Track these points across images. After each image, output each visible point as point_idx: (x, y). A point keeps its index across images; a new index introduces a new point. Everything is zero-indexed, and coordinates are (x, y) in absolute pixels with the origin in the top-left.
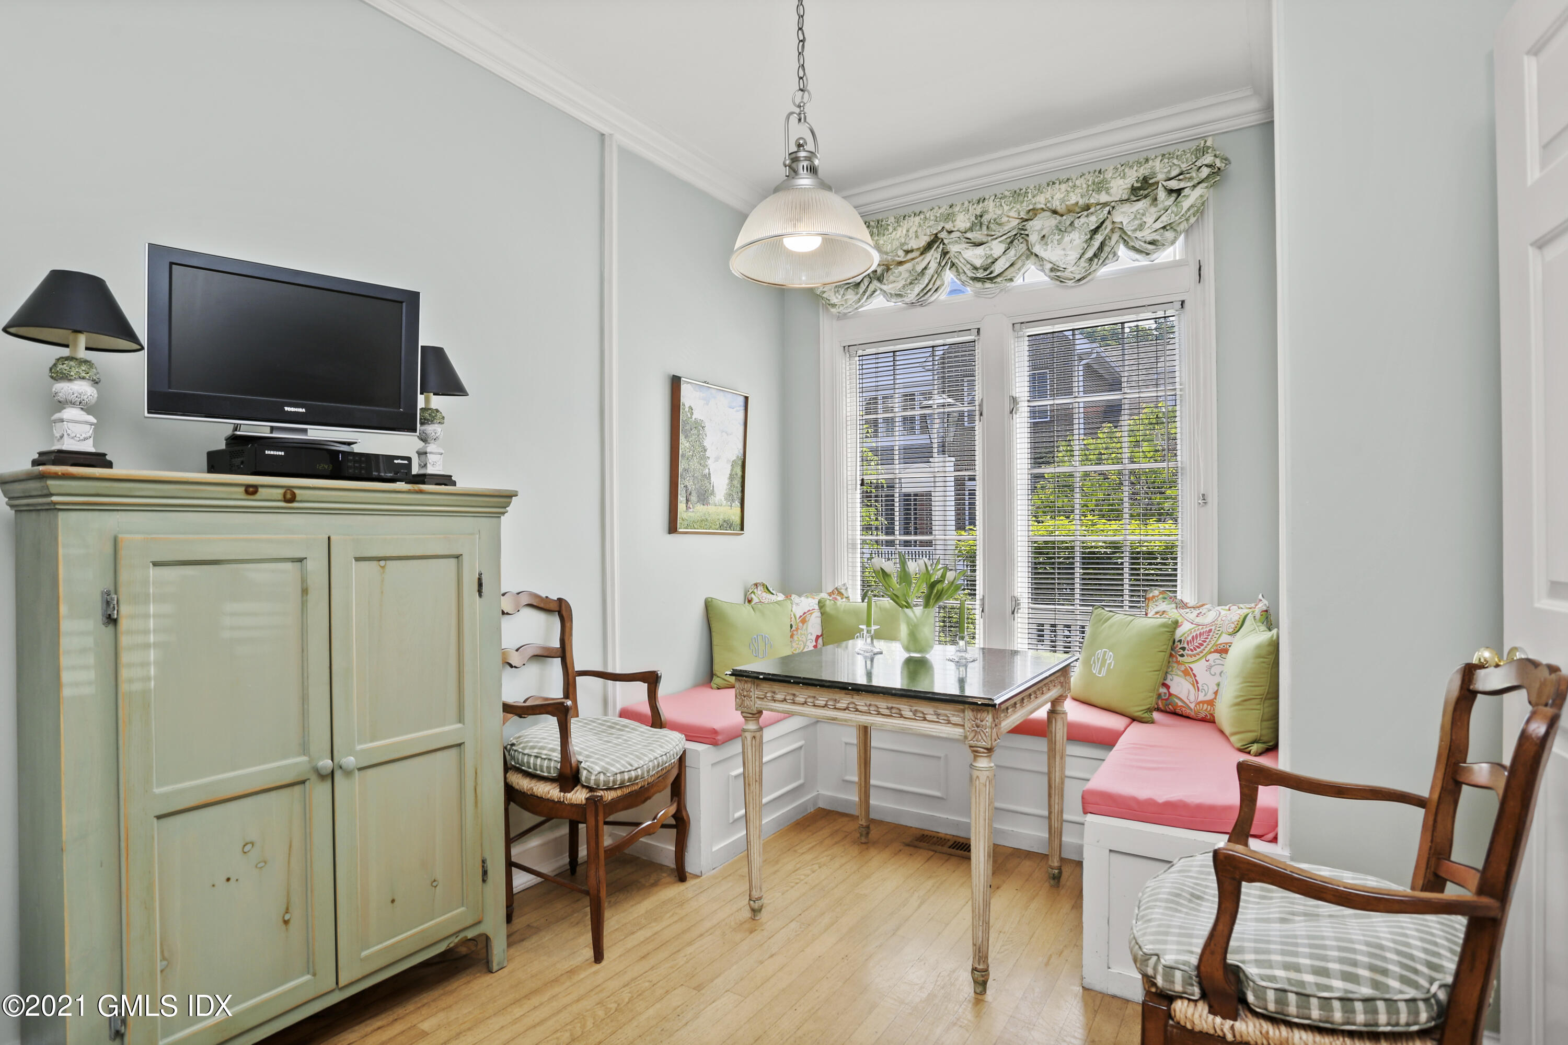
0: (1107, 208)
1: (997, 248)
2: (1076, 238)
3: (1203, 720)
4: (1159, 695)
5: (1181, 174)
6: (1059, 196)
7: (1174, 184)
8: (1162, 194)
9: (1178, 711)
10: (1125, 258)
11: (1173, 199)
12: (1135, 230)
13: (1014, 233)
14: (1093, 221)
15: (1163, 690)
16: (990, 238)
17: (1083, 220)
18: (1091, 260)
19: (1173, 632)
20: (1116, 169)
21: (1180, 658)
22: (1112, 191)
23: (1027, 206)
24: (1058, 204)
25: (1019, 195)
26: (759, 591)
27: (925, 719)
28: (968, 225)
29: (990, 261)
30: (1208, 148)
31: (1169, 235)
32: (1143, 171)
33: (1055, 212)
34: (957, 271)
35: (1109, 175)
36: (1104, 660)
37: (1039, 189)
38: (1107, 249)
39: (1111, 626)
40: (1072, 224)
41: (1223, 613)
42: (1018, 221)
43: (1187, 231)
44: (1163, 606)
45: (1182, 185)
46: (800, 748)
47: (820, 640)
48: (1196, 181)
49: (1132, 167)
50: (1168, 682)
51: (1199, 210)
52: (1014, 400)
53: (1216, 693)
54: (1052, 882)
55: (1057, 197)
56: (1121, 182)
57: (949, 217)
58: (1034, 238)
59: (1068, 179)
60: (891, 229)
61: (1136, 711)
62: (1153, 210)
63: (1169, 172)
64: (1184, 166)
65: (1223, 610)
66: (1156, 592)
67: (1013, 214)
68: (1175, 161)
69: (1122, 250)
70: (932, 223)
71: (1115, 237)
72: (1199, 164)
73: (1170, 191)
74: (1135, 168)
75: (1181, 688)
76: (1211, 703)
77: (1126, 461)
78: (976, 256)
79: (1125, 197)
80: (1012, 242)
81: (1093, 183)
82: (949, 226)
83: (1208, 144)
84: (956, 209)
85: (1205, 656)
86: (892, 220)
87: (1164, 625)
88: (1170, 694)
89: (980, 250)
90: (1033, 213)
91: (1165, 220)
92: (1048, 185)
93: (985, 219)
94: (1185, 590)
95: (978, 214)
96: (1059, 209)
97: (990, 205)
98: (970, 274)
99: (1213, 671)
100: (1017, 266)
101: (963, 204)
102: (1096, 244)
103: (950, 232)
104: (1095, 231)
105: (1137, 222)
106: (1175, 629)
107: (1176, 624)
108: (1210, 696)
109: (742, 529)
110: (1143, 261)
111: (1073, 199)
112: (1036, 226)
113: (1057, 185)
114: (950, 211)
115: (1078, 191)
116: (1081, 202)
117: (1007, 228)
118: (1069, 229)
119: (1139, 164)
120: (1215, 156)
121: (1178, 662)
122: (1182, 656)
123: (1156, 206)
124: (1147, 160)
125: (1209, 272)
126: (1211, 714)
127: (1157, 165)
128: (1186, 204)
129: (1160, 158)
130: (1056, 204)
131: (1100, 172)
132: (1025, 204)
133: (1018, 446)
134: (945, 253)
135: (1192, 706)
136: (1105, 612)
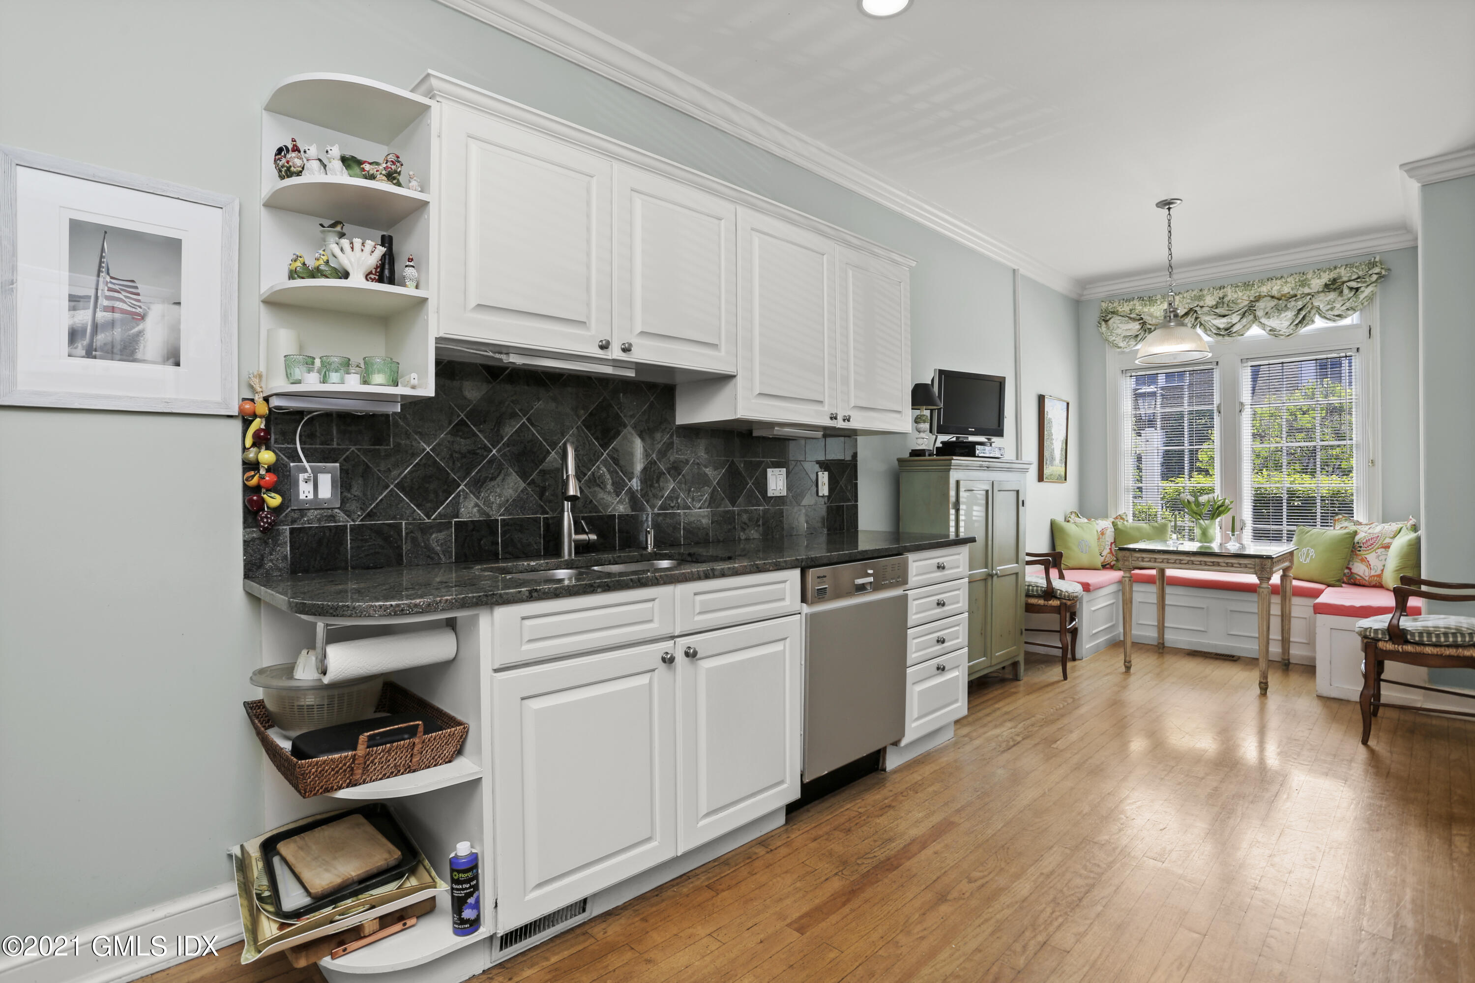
0: (1309, 297)
1: (1235, 318)
2: (1290, 314)
3: (1375, 586)
4: (1344, 574)
5: (1359, 278)
6: (1275, 288)
7: (1354, 284)
8: (1346, 291)
9: (1357, 582)
10: (1319, 323)
11: (1353, 293)
12: (1328, 310)
13: (1243, 310)
14: (1300, 304)
15: (1346, 571)
16: (1230, 312)
17: (1293, 303)
18: (1297, 324)
19: (1354, 538)
20: (1314, 272)
21: (1358, 552)
22: (1312, 286)
23: (1255, 293)
24: (1276, 293)
25: (1248, 285)
26: (1073, 517)
27: (1232, 566)
28: (1214, 303)
29: (1230, 325)
30: (1377, 262)
31: (1349, 312)
32: (1333, 275)
33: (1273, 297)
34: (1205, 328)
35: (1309, 276)
36: (1308, 554)
37: (1262, 282)
38: (1307, 319)
39: (1311, 535)
40: (1286, 306)
41: (1386, 527)
42: (1248, 302)
43: (1361, 310)
44: (1346, 524)
45: (1359, 285)
46: (1113, 603)
47: (1113, 545)
48: (1368, 283)
49: (1325, 272)
50: (1350, 566)
51: (1370, 298)
52: (1242, 404)
53: (1383, 570)
54: (1284, 667)
55: (1276, 288)
56: (1318, 281)
57: (1200, 298)
58: (1259, 313)
59: (1282, 277)
60: (1159, 303)
61: (1331, 580)
62: (1340, 299)
63: (1350, 276)
64: (1361, 273)
65: (1386, 526)
66: (1340, 516)
67: (1245, 298)
68: (1355, 270)
69: (1317, 318)
70: (1189, 301)
71: (1313, 311)
72: (1370, 272)
73: (1351, 289)
74: (1327, 272)
75: (1359, 569)
76: (1380, 576)
77: (1319, 441)
78: (1222, 323)
79: (1320, 290)
80: (1244, 314)
81: (1299, 280)
82: (1201, 304)
83: (1377, 259)
84: (1205, 292)
85: (1375, 550)
86: (1159, 297)
87: (1347, 534)
88: (1352, 573)
89: (1224, 320)
90: (1258, 299)
91: (1348, 305)
92: (1268, 280)
93: (1226, 300)
94: (1359, 515)
95: (1221, 296)
96: (1276, 295)
97: (1229, 291)
98: (1214, 331)
99: (1380, 559)
100: (1246, 327)
101: (1209, 289)
102: (1301, 316)
103: (1202, 307)
104: (1301, 310)
105: (1329, 307)
106: (1355, 536)
107: (1355, 533)
108: (1379, 572)
109: (1066, 480)
110: (1331, 324)
111: (1286, 290)
112: (1261, 305)
113: (1274, 280)
114: (1201, 294)
115: (1288, 285)
116: (1292, 293)
117: (1241, 306)
118: (1284, 309)
119: (1330, 270)
120: (1382, 268)
121: (1356, 555)
122: (1360, 551)
123: (1342, 296)
124: (1335, 268)
125: (1376, 332)
126: (1380, 583)
127: (1342, 271)
128: (1362, 296)
129: (1344, 267)
130: (1275, 293)
131: (1303, 274)
132: (1252, 292)
133: (1245, 431)
134: (1196, 318)
135: (1367, 578)
136: (1307, 528)
